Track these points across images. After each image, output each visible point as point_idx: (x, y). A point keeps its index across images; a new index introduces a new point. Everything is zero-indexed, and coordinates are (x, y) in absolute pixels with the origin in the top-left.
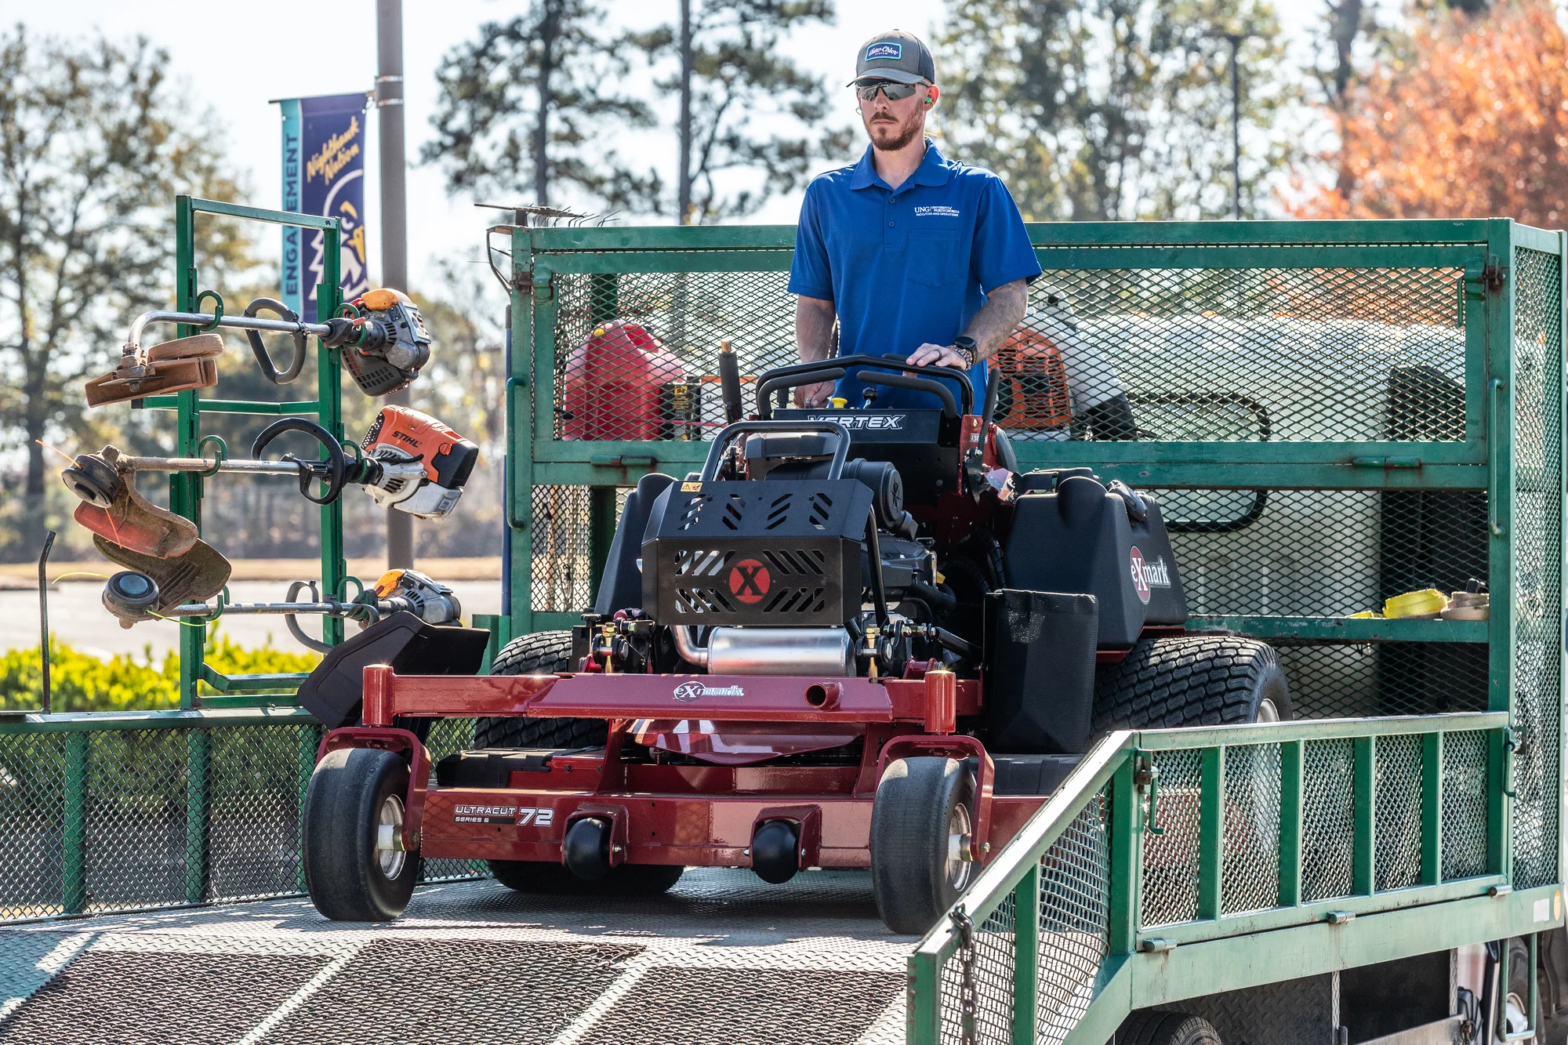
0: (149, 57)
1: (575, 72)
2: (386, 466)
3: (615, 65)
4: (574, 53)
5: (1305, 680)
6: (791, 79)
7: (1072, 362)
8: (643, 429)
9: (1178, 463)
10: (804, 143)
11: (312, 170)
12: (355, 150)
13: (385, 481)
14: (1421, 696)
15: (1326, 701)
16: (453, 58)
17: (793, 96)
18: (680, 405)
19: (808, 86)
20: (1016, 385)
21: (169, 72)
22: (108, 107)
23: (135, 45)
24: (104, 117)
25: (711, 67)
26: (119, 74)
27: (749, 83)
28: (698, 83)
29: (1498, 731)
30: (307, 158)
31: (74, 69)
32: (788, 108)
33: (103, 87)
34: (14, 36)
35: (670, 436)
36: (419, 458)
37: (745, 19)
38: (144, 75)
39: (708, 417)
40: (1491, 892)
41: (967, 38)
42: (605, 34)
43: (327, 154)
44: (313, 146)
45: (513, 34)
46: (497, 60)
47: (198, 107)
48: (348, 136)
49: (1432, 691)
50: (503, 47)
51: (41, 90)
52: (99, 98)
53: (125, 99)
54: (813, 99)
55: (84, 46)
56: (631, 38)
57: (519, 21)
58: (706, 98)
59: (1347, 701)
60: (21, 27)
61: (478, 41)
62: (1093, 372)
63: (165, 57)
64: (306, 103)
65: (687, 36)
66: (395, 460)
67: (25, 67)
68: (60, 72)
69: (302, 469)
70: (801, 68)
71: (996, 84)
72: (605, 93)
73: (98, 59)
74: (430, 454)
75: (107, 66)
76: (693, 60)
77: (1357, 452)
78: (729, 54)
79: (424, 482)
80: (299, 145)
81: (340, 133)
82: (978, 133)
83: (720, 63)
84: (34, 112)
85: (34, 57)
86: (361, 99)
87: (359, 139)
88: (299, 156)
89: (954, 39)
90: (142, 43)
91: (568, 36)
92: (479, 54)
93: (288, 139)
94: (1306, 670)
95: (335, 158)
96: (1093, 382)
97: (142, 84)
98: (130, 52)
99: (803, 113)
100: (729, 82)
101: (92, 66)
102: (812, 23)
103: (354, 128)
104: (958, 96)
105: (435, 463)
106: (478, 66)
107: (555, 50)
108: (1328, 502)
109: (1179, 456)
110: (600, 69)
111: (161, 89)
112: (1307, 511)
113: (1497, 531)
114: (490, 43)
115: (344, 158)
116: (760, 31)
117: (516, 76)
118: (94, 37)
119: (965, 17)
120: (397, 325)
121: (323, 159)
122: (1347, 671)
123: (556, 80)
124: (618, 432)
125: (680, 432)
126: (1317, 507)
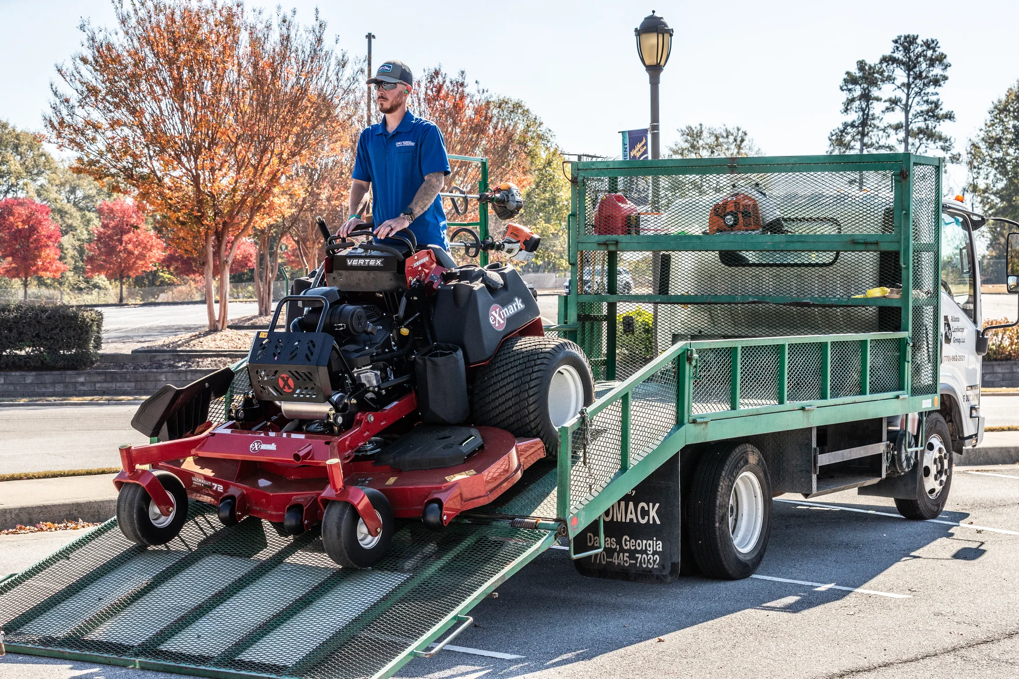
0: (740, 134)
1: (873, 137)
2: (506, 244)
3: (885, 134)
4: (872, 131)
5: (852, 318)
6: (940, 138)
7: (761, 204)
8: (620, 231)
9: (793, 242)
10: (945, 158)
11: (632, 155)
12: (645, 147)
13: (506, 249)
14: (889, 325)
15: (863, 327)
16: (834, 133)
17: (941, 143)
18: (633, 223)
19: (946, 141)
20: (740, 215)
21: (747, 138)
22: (728, 149)
23: (736, 130)
24: (726, 152)
25: (915, 135)
26: (731, 139)
27: (927, 140)
28: (910, 140)
29: (904, 339)
30: (630, 151)
31: (717, 138)
32: (939, 147)
33: (726, 143)
34: (699, 128)
35: (629, 234)
36: (518, 242)
37: (925, 120)
38: (739, 139)
39: (642, 227)
40: (897, 397)
41: (997, 125)
42: (882, 126)
43: (637, 149)
44: (632, 147)
45: (852, 125)
46: (847, 134)
47: (756, 149)
48: (643, 143)
49: (893, 324)
50: (849, 129)
51: (707, 144)
52: (725, 146)
53: (733, 147)
54: (947, 144)
55: (720, 131)
56: (890, 126)
57: (854, 121)
58: (913, 144)
59: (871, 327)
60: (701, 125)
61: (841, 128)
62: (768, 208)
63: (746, 134)
64: (629, 132)
65: (907, 125)
66: (510, 242)
67: (702, 137)
68: (713, 138)
69: (466, 245)
70: (943, 135)
71: (1006, 139)
72: (881, 143)
73: (725, 135)
74: (522, 240)
75: (727, 137)
76: (908, 133)
77: (856, 238)
78: (920, 131)
79: (521, 250)
80: (628, 146)
81: (640, 143)
82: (1000, 155)
83: (918, 134)
84: (705, 151)
85: (705, 134)
86: (646, 131)
87: (646, 144)
88: (628, 150)
89: (993, 125)
90: (738, 130)
91: (870, 126)
92: (842, 132)
93: (624, 144)
94: (852, 314)
95: (639, 150)
96: (768, 211)
97: (738, 142)
98: (735, 132)
99: (943, 149)
100: (920, 139)
101: (723, 137)
102: (947, 121)
103: (644, 141)
104: (994, 143)
105: (524, 243)
106: (842, 135)
107: (866, 130)
108: (864, 256)
109: (793, 240)
110: (880, 136)
111: (744, 144)
112: (853, 261)
113: (903, 266)
114: (845, 128)
115: (642, 150)
116: (931, 123)
117: (853, 138)
118: (724, 128)
119: (997, 118)
120: (510, 196)
121: (635, 151)
122: (867, 318)
123: (866, 140)
124: (612, 232)
125: (633, 232)
126: (857, 259)
